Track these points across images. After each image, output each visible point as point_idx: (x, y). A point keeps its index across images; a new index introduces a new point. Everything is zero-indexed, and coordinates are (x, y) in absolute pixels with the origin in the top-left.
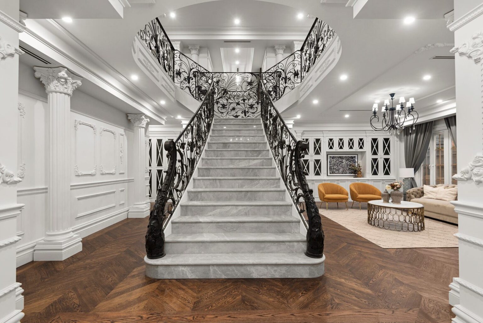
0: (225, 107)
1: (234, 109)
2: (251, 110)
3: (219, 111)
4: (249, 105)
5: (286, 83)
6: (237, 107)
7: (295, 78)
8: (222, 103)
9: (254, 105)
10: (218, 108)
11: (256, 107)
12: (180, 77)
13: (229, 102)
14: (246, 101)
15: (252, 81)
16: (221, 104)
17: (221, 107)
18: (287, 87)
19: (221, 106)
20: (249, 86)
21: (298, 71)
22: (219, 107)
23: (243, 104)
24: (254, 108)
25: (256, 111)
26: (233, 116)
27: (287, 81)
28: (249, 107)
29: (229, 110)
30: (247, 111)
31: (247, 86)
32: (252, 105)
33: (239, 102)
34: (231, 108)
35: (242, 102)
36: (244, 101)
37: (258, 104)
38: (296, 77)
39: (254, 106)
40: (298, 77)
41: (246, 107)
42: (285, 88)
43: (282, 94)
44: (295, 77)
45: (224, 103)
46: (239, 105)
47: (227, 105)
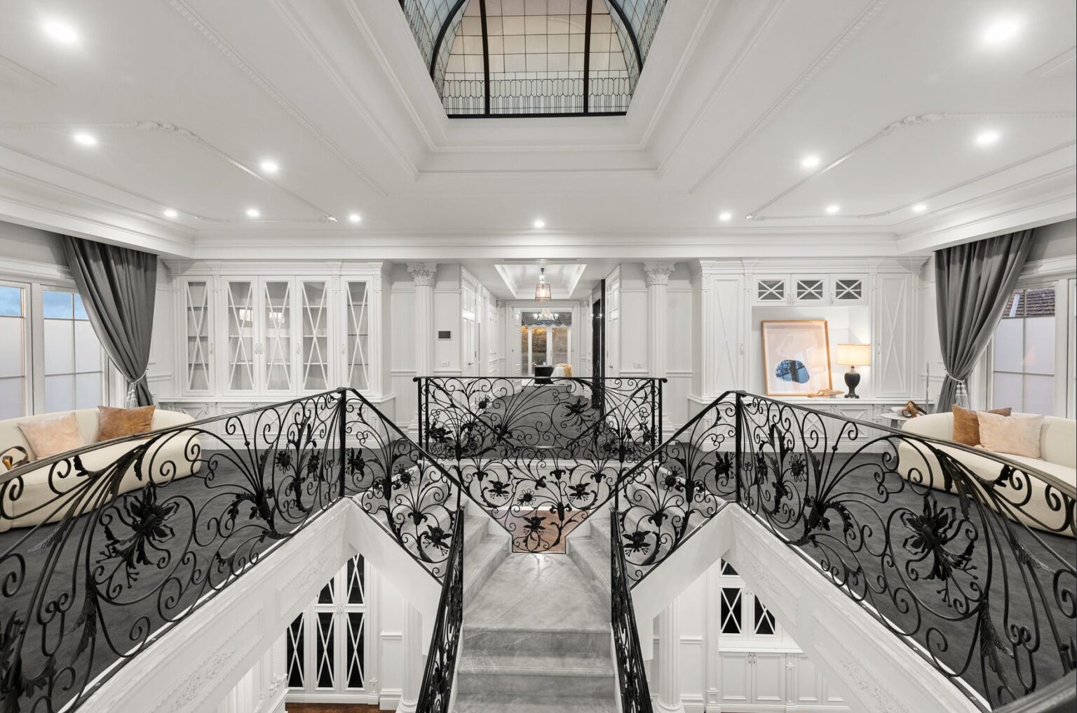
0: (503, 490)
1: (528, 498)
2: (579, 503)
3: (485, 500)
4: (571, 487)
5: (689, 499)
6: (536, 493)
7: (720, 480)
8: (495, 480)
9: (587, 484)
10: (482, 492)
11: (593, 491)
12: (362, 474)
13: (515, 478)
14: (564, 477)
15: (582, 404)
16: (491, 482)
17: (490, 489)
18: (692, 512)
19: (491, 487)
20: (573, 415)
21: (729, 458)
22: (486, 488)
23: (556, 483)
24: (587, 494)
25: (593, 504)
26: (526, 519)
27: (695, 492)
28: (572, 495)
29: (515, 502)
30: (568, 506)
31: (568, 415)
32: (580, 485)
33: (544, 477)
34: (519, 495)
35: (554, 478)
36: (558, 477)
37: (598, 481)
38: (724, 475)
39: (587, 489)
40: (727, 475)
41: (563, 493)
42: (688, 514)
43: (679, 536)
44: (720, 476)
45: (501, 481)
46: (544, 486)
47: (507, 485)
